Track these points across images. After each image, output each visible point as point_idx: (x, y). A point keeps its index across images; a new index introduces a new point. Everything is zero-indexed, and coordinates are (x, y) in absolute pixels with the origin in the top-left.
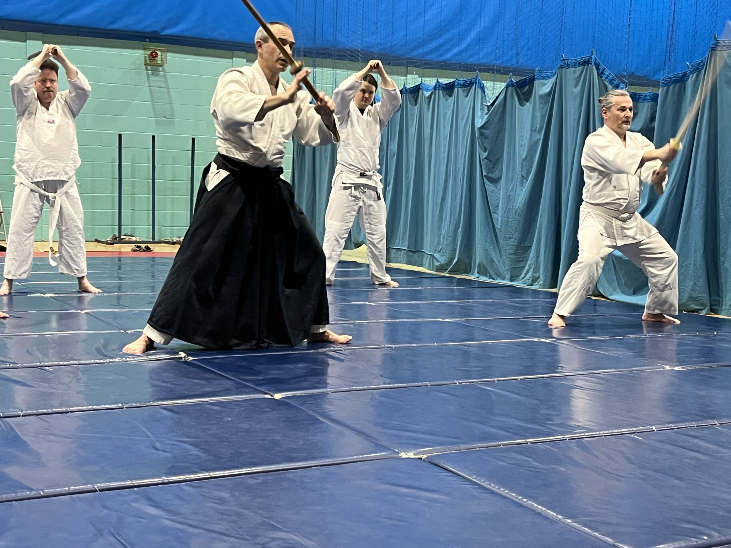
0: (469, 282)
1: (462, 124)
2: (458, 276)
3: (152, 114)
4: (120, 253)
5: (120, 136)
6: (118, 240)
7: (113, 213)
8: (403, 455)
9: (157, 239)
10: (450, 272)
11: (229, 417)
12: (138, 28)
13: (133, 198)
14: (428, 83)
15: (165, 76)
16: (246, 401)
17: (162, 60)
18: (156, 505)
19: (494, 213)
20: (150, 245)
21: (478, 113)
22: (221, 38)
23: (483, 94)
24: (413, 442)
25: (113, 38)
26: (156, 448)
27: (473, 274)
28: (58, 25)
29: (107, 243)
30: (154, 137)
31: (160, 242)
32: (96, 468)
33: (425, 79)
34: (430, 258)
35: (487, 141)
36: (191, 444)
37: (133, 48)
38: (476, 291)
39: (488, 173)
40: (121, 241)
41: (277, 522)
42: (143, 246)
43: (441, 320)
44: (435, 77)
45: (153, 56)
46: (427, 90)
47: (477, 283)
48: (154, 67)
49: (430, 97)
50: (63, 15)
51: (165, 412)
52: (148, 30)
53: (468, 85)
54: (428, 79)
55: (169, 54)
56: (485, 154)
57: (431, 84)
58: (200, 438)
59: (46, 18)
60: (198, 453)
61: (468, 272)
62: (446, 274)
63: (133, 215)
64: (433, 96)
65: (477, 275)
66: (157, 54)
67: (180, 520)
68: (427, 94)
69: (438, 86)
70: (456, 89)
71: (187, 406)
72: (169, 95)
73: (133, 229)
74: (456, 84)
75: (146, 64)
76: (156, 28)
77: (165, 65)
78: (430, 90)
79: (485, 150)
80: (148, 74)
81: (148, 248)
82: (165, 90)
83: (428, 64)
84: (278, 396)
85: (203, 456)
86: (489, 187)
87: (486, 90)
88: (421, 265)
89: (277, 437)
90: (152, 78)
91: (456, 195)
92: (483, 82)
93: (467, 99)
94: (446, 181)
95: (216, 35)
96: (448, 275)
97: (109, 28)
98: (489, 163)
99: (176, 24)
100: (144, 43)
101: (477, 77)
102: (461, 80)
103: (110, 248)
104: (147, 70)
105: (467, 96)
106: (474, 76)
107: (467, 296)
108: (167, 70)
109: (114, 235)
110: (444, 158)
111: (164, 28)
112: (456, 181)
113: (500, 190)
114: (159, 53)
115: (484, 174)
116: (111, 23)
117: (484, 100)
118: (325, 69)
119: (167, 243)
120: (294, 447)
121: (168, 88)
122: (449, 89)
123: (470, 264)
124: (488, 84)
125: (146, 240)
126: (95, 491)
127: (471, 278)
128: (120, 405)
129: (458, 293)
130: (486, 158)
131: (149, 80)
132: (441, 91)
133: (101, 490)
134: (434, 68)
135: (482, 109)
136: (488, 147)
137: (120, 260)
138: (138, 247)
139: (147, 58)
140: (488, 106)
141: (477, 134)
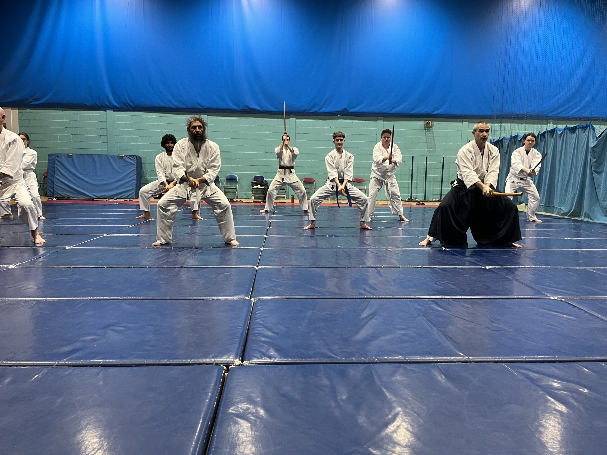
0: (580, 221)
1: (581, 146)
2: (573, 218)
3: (426, 148)
4: (411, 205)
5: (413, 157)
6: (410, 200)
7: (409, 189)
8: (552, 298)
9: (426, 200)
10: (569, 216)
11: (467, 274)
12: (422, 112)
13: (417, 183)
14: (560, 127)
15: (433, 132)
16: (473, 268)
17: (431, 125)
18: (440, 307)
19: (598, 188)
20: (424, 202)
21: (591, 140)
22: (458, 114)
23: (594, 131)
24: (557, 293)
25: (412, 117)
26: (437, 284)
27: (581, 218)
28: (389, 114)
29: (406, 201)
30: (427, 157)
31: (427, 201)
32: (414, 290)
33: (558, 125)
34: (558, 210)
35: (595, 154)
36: (452, 284)
37: (420, 121)
38: (583, 225)
39: (595, 169)
40: (412, 201)
41: (494, 320)
42: (421, 202)
43: (565, 238)
44: (564, 124)
45: (428, 123)
46: (559, 131)
47: (583, 222)
48: (428, 128)
49: (562, 133)
50: (392, 110)
51: (439, 270)
52: (426, 113)
53: (584, 128)
54: (560, 125)
55: (434, 122)
56: (595, 160)
57: (562, 127)
58: (455, 282)
59: (386, 111)
60: (455, 288)
61: (579, 216)
62: (566, 217)
63: (417, 190)
64: (563, 133)
65: (584, 218)
66: (430, 123)
67: (451, 314)
68: (559, 133)
69: (566, 129)
70: (577, 130)
71: (448, 268)
72: (434, 139)
73: (417, 196)
74: (578, 127)
75: (425, 127)
76: (430, 112)
77: (433, 127)
78: (561, 131)
79: (595, 158)
80: (425, 131)
81: (423, 204)
82: (433, 137)
83: (560, 118)
84: (487, 267)
85: (458, 289)
86: (595, 175)
87: (595, 129)
88: (553, 213)
89: (489, 285)
90: (427, 133)
91: (576, 180)
92: (594, 125)
93: (584, 134)
94: (570, 173)
95: (455, 113)
96: (567, 218)
97: (410, 113)
98: (597, 164)
99: (438, 109)
100: (424, 118)
101: (590, 123)
102: (581, 125)
103: (407, 203)
104: (425, 129)
105: (584, 133)
106: (589, 123)
107: (578, 227)
108: (433, 129)
109: (409, 198)
110: (569, 162)
111: (433, 112)
112: (576, 173)
113: (602, 177)
114: (430, 122)
115: (593, 169)
116: (411, 111)
117: (594, 134)
118: (506, 124)
119: (431, 201)
120: (498, 289)
121: (434, 136)
122: (573, 130)
123: (580, 213)
124: (596, 127)
125: (422, 200)
126: (415, 298)
127: (580, 219)
128: (420, 266)
129: (574, 226)
130: (594, 162)
131: (426, 133)
132: (568, 131)
133: (417, 298)
134: (564, 120)
135: (593, 138)
136: (597, 156)
137: (411, 208)
138: (419, 203)
139: (426, 125)
140: (597, 137)
141: (590, 150)
